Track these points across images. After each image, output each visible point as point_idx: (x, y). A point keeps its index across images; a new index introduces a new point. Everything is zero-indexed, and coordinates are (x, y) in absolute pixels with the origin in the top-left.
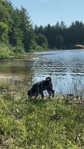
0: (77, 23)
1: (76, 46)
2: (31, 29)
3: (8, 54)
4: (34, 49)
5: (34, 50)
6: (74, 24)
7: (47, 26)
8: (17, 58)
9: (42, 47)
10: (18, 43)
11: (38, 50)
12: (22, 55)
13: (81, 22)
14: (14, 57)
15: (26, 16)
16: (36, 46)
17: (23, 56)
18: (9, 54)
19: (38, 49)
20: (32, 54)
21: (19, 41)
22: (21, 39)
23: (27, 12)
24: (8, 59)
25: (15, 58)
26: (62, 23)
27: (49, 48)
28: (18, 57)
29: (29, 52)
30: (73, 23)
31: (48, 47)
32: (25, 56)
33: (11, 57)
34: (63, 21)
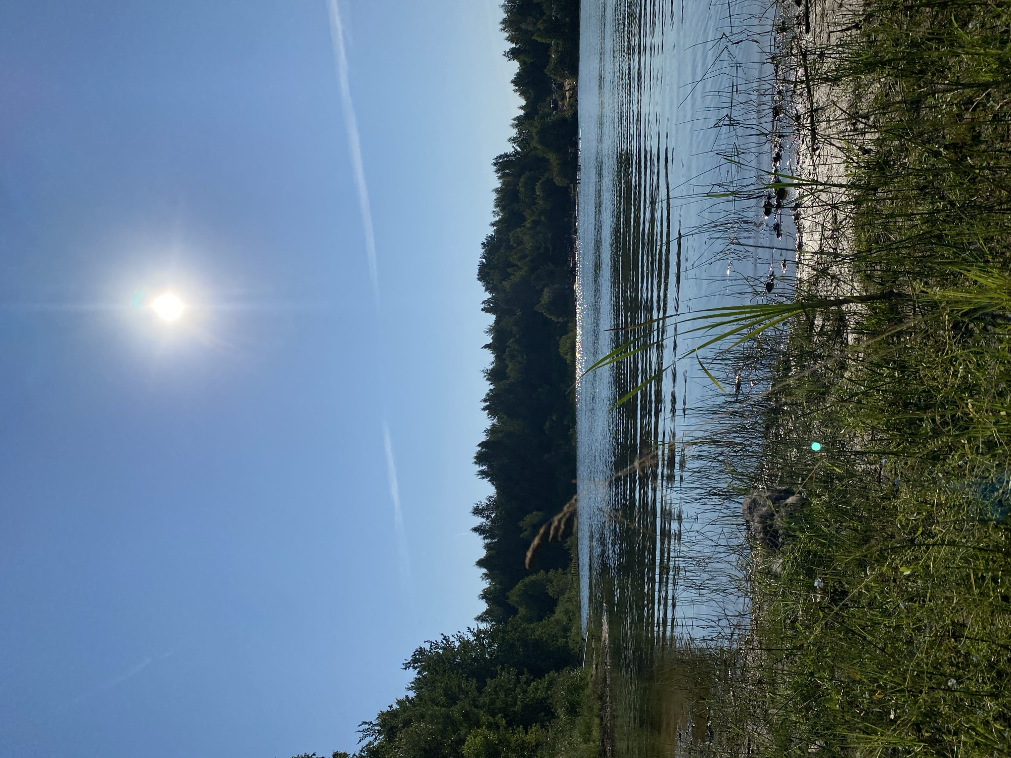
0: (480, 459)
1: (527, 567)
2: (492, 635)
3: (583, 746)
4: (569, 630)
5: (574, 630)
6: (484, 468)
7: (485, 571)
8: (602, 709)
9: (561, 598)
10: (540, 694)
11: (574, 614)
12: (591, 685)
13: (479, 445)
14: (597, 721)
15: (441, 651)
16: (558, 622)
17: (595, 683)
18: (586, 741)
19: (567, 612)
20: (589, 644)
21: (537, 689)
22: (528, 683)
23: (427, 647)
24: (604, 751)
25: (602, 719)
26: (477, 511)
27: (565, 567)
28: (597, 705)
29: (581, 650)
30: (482, 473)
31: (560, 570)
32: (594, 672)
33: (596, 733)
34: (471, 510)
